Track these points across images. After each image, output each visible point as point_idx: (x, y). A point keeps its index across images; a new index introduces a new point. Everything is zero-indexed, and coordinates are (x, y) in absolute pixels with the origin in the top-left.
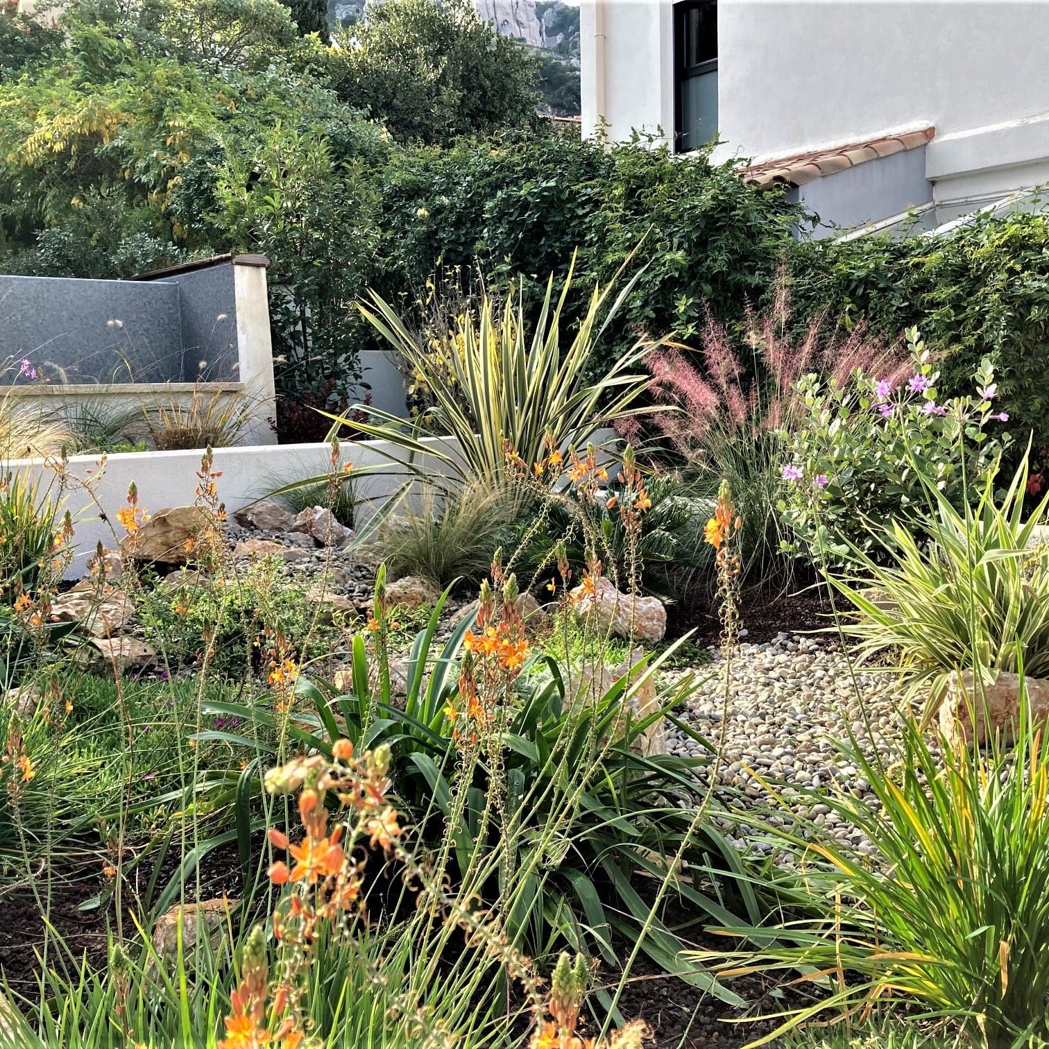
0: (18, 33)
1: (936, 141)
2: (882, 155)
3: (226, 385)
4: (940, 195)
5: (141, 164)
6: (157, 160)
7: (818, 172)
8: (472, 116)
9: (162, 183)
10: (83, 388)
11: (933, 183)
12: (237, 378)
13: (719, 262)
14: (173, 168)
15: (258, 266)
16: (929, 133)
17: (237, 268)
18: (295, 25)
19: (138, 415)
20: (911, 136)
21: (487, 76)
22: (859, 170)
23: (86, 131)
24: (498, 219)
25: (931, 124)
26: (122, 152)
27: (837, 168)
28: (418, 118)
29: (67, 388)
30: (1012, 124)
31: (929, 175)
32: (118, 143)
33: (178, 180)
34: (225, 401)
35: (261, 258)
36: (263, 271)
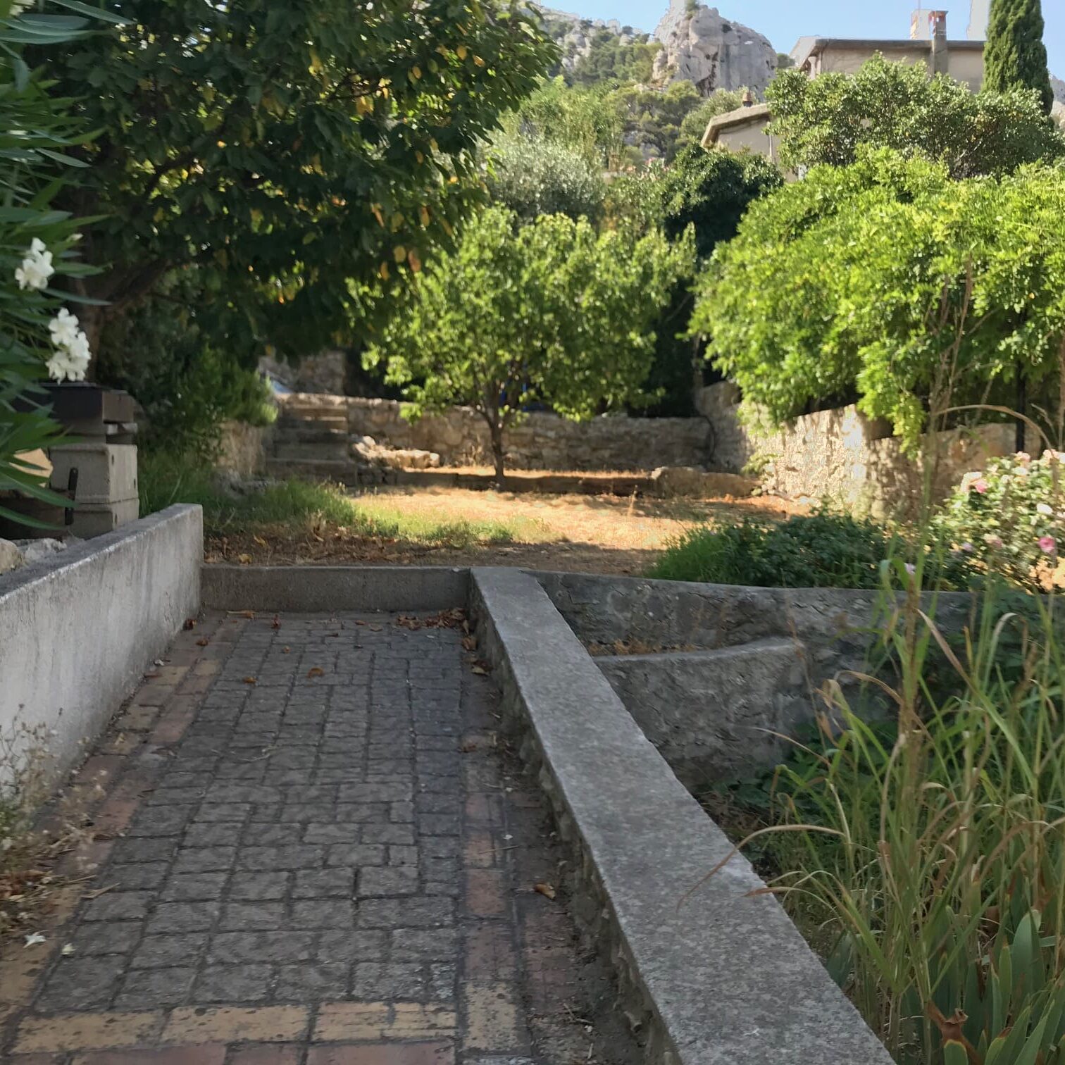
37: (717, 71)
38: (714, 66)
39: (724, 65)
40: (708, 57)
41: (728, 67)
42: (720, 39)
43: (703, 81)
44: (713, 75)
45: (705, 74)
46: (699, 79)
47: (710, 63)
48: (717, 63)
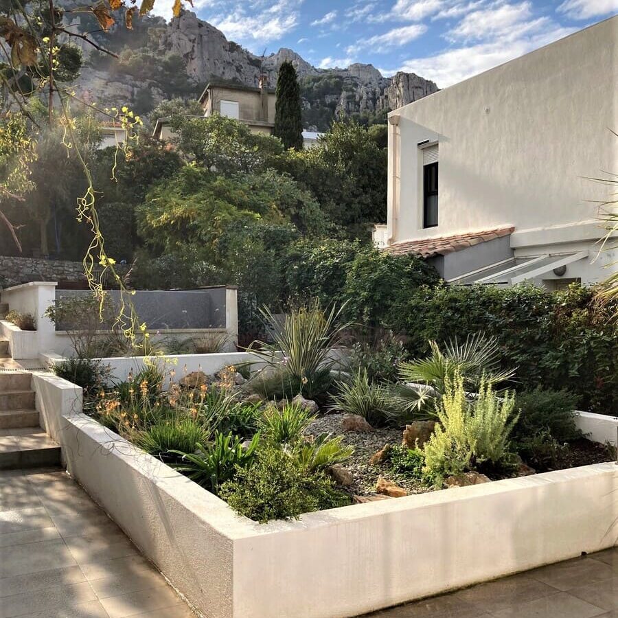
0: (160, 156)
1: (515, 233)
2: (486, 240)
3: (221, 330)
4: (517, 254)
5: (204, 232)
6: (210, 231)
7: (454, 250)
8: (363, 187)
9: (211, 240)
10: (174, 330)
11: (514, 249)
12: (225, 327)
13: (378, 296)
14: (216, 235)
15: (234, 289)
16: (512, 230)
17: (227, 290)
18: (283, 145)
19: (191, 340)
20: (503, 231)
21: (373, 169)
22: (475, 247)
23: (184, 216)
24: (320, 272)
25: (513, 226)
26: (196, 227)
27: (463, 247)
28: (337, 190)
29: (169, 330)
30: (539, 229)
31: (512, 246)
32: (196, 222)
33: (217, 240)
34: (220, 335)
35: (234, 286)
36: (236, 291)
37: (195, 49)
38: (194, 46)
39: (199, 46)
40: (190, 41)
41: (202, 47)
42: (197, 31)
43: (188, 53)
44: (193, 51)
45: (189, 50)
46: (185, 52)
47: (191, 44)
48: (196, 45)
